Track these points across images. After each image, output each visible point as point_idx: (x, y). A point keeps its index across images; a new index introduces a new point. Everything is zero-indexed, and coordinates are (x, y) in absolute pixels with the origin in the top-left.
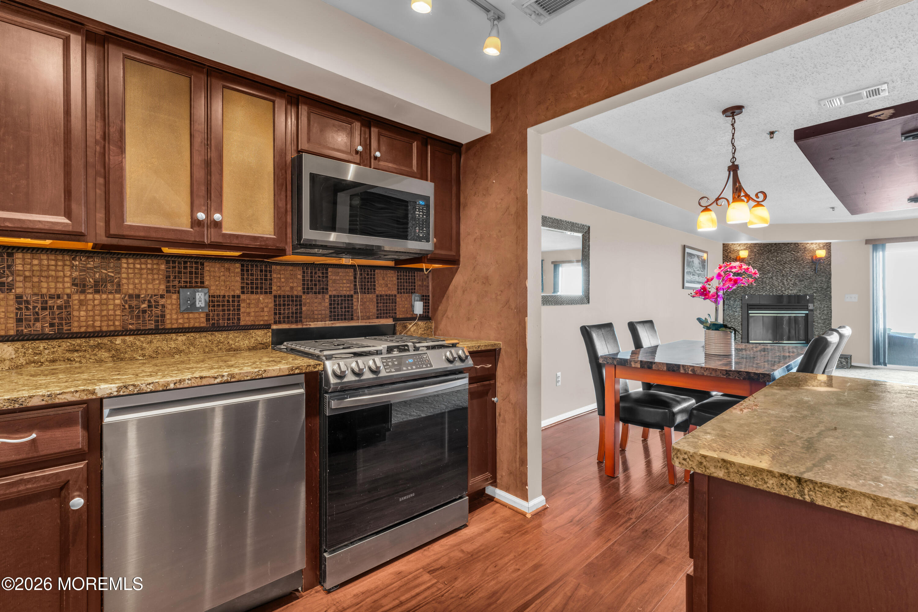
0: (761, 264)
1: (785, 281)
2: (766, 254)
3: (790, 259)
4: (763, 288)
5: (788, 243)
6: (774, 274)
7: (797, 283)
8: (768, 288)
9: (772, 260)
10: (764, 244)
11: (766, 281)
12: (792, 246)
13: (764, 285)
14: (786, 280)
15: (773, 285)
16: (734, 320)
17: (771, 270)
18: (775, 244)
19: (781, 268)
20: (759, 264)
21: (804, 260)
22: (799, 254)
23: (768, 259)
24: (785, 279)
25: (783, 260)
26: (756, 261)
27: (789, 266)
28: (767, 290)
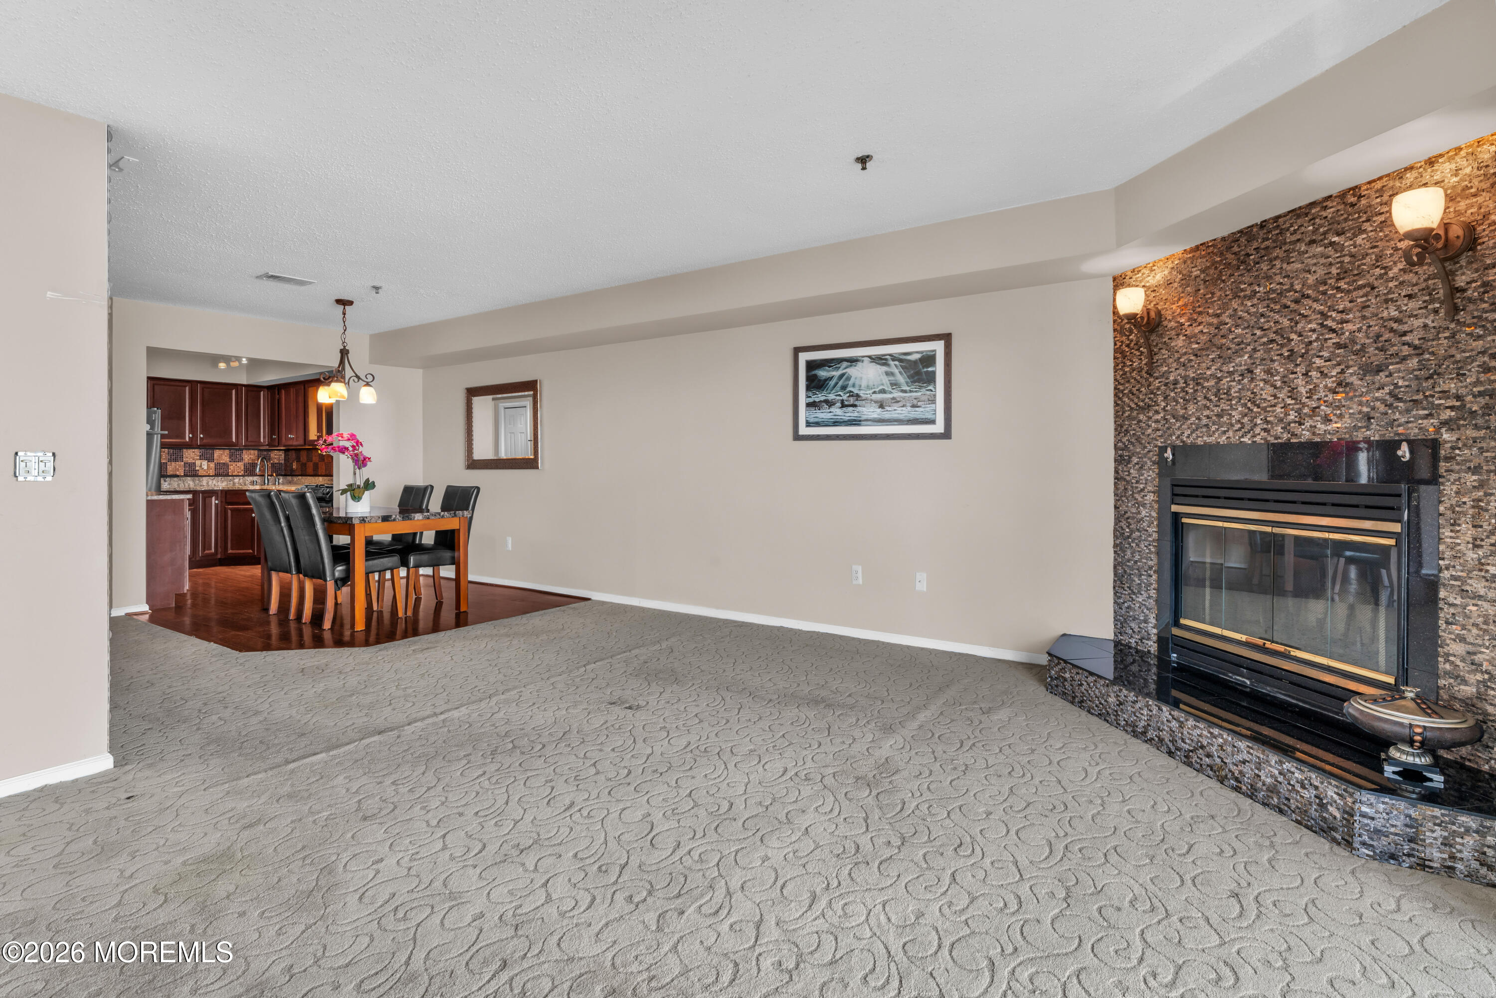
0: (1215, 321)
1: (1300, 381)
2: (1231, 275)
3: (1321, 272)
4: (1219, 416)
5: (1313, 204)
6: (1258, 355)
7: (1354, 380)
8: (1236, 415)
9: (1250, 298)
10: (1223, 239)
11: (1229, 388)
12: (1329, 213)
13: (1224, 406)
14: (1306, 374)
15: (1254, 403)
16: (1137, 534)
17: (1249, 337)
18: (1263, 225)
19: (1286, 323)
20: (1210, 324)
21: (1387, 262)
22: (1359, 240)
23: (1236, 296)
24: (1300, 370)
25: (1291, 289)
26: (1200, 313)
27: (1315, 305)
28: (1232, 425)
